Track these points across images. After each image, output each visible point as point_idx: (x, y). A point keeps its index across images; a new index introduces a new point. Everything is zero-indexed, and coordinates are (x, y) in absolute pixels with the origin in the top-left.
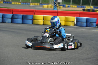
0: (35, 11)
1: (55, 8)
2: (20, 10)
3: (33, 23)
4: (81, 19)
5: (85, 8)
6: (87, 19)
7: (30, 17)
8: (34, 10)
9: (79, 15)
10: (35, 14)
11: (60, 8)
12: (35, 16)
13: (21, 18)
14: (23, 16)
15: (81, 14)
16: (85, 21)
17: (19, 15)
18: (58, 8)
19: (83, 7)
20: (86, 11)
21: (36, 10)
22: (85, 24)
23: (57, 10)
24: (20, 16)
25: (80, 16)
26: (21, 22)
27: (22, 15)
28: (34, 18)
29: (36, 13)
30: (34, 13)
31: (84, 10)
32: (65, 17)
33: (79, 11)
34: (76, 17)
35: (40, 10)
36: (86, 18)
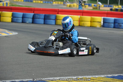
0: (58, 11)
1: (80, 7)
2: (42, 9)
3: (56, 24)
4: (109, 19)
5: (113, 7)
6: (115, 20)
7: (53, 17)
8: (57, 9)
9: (106, 15)
10: (58, 14)
11: (85, 7)
12: (58, 16)
13: (43, 18)
14: (45, 16)
15: (108, 14)
16: (113, 22)
17: (41, 14)
18: (83, 7)
19: (111, 7)
20: (114, 11)
21: (59, 9)
22: (113, 25)
23: (82, 10)
24: (42, 16)
25: (107, 17)
26: (43, 23)
27: (44, 14)
28: (57, 18)
29: (59, 12)
30: (57, 12)
31: (111, 10)
32: (91, 18)
33: (106, 11)
34: (103, 17)
35: (64, 9)
36: (114, 18)
